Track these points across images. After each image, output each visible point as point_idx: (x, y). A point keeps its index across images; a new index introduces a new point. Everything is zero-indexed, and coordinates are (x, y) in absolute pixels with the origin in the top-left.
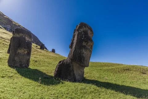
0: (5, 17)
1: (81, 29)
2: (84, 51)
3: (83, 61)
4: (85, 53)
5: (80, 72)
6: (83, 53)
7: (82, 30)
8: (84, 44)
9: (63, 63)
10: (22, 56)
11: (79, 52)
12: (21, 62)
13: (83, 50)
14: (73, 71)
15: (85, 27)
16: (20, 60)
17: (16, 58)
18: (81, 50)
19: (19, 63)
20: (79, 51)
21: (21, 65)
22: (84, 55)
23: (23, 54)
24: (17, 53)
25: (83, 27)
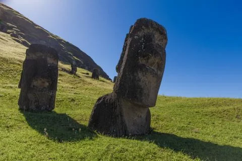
0: (37, 27)
1: (139, 32)
2: (140, 75)
3: (138, 96)
4: (143, 78)
5: (136, 118)
6: (139, 80)
7: (141, 34)
8: (142, 61)
9: (104, 101)
10: (39, 91)
11: (130, 78)
12: (38, 101)
13: (138, 74)
14: (122, 116)
15: (147, 26)
16: (35, 98)
17: (30, 96)
18: (135, 74)
19: (35, 104)
20: (132, 77)
21: (38, 107)
22: (141, 83)
23: (42, 87)
24: (32, 86)
25: (143, 27)
